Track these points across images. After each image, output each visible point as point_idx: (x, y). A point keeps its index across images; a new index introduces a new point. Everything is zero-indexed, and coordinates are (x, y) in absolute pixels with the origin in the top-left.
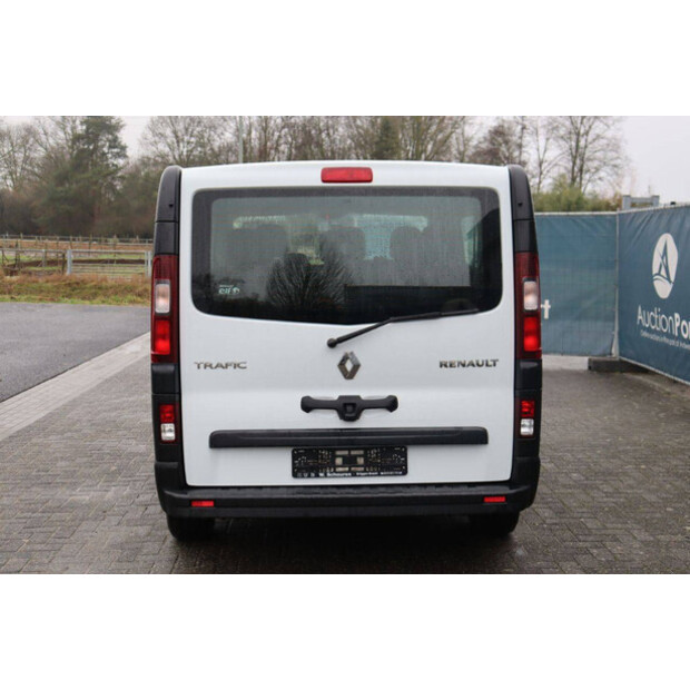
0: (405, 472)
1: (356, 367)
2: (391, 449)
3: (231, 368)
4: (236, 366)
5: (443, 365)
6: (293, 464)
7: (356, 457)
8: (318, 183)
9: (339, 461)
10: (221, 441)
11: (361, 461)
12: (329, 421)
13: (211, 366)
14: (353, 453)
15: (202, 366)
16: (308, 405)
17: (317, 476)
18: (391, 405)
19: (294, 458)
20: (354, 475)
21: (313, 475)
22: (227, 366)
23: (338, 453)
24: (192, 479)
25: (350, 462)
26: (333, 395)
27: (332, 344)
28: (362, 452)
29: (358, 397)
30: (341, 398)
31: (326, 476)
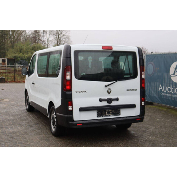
0: (120, 115)
1: (111, 91)
2: (117, 109)
3: (84, 92)
4: (85, 92)
5: (127, 90)
6: (97, 114)
7: (110, 112)
8: (102, 49)
9: (107, 113)
10: (82, 110)
11: (111, 113)
12: (105, 104)
13: (79, 92)
14: (110, 111)
15: (77, 92)
16: (101, 100)
17: (102, 117)
18: (117, 99)
19: (97, 113)
20: (110, 116)
21: (101, 116)
22: (83, 92)
23: (106, 111)
24: (75, 119)
25: (109, 113)
26: (106, 98)
27: (106, 86)
28: (111, 111)
29: (111, 98)
30: (107, 98)
31: (104, 116)
